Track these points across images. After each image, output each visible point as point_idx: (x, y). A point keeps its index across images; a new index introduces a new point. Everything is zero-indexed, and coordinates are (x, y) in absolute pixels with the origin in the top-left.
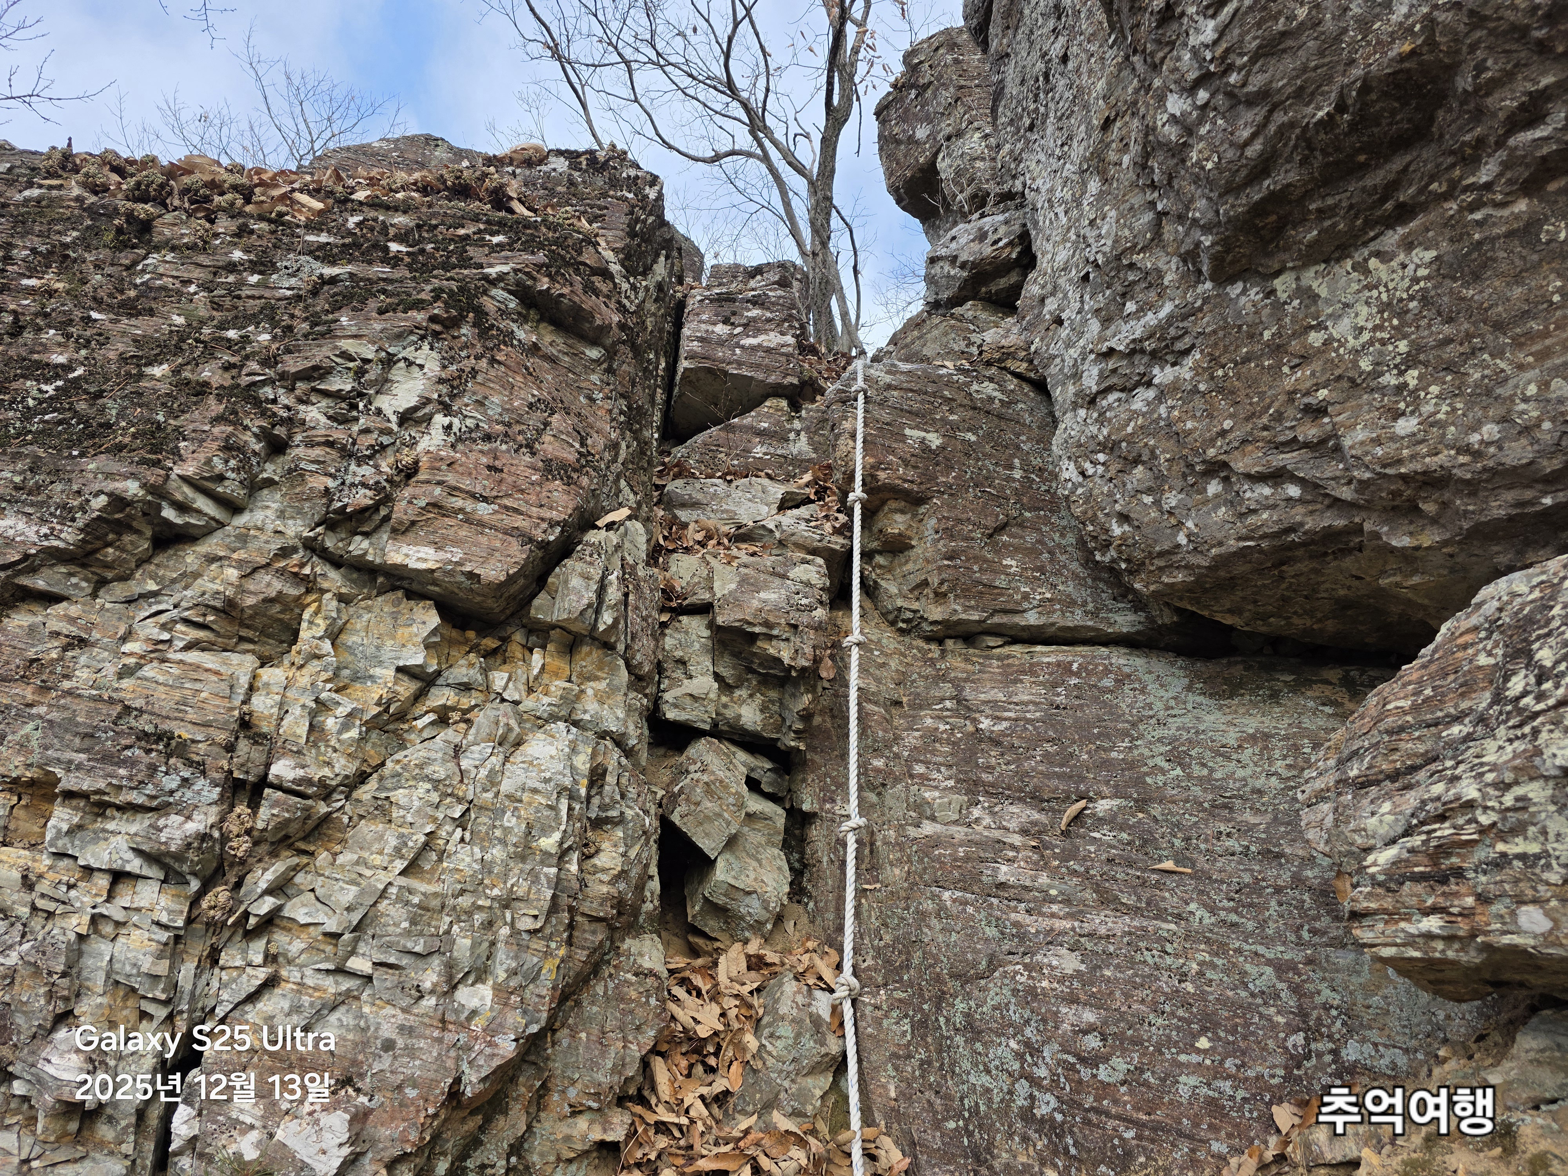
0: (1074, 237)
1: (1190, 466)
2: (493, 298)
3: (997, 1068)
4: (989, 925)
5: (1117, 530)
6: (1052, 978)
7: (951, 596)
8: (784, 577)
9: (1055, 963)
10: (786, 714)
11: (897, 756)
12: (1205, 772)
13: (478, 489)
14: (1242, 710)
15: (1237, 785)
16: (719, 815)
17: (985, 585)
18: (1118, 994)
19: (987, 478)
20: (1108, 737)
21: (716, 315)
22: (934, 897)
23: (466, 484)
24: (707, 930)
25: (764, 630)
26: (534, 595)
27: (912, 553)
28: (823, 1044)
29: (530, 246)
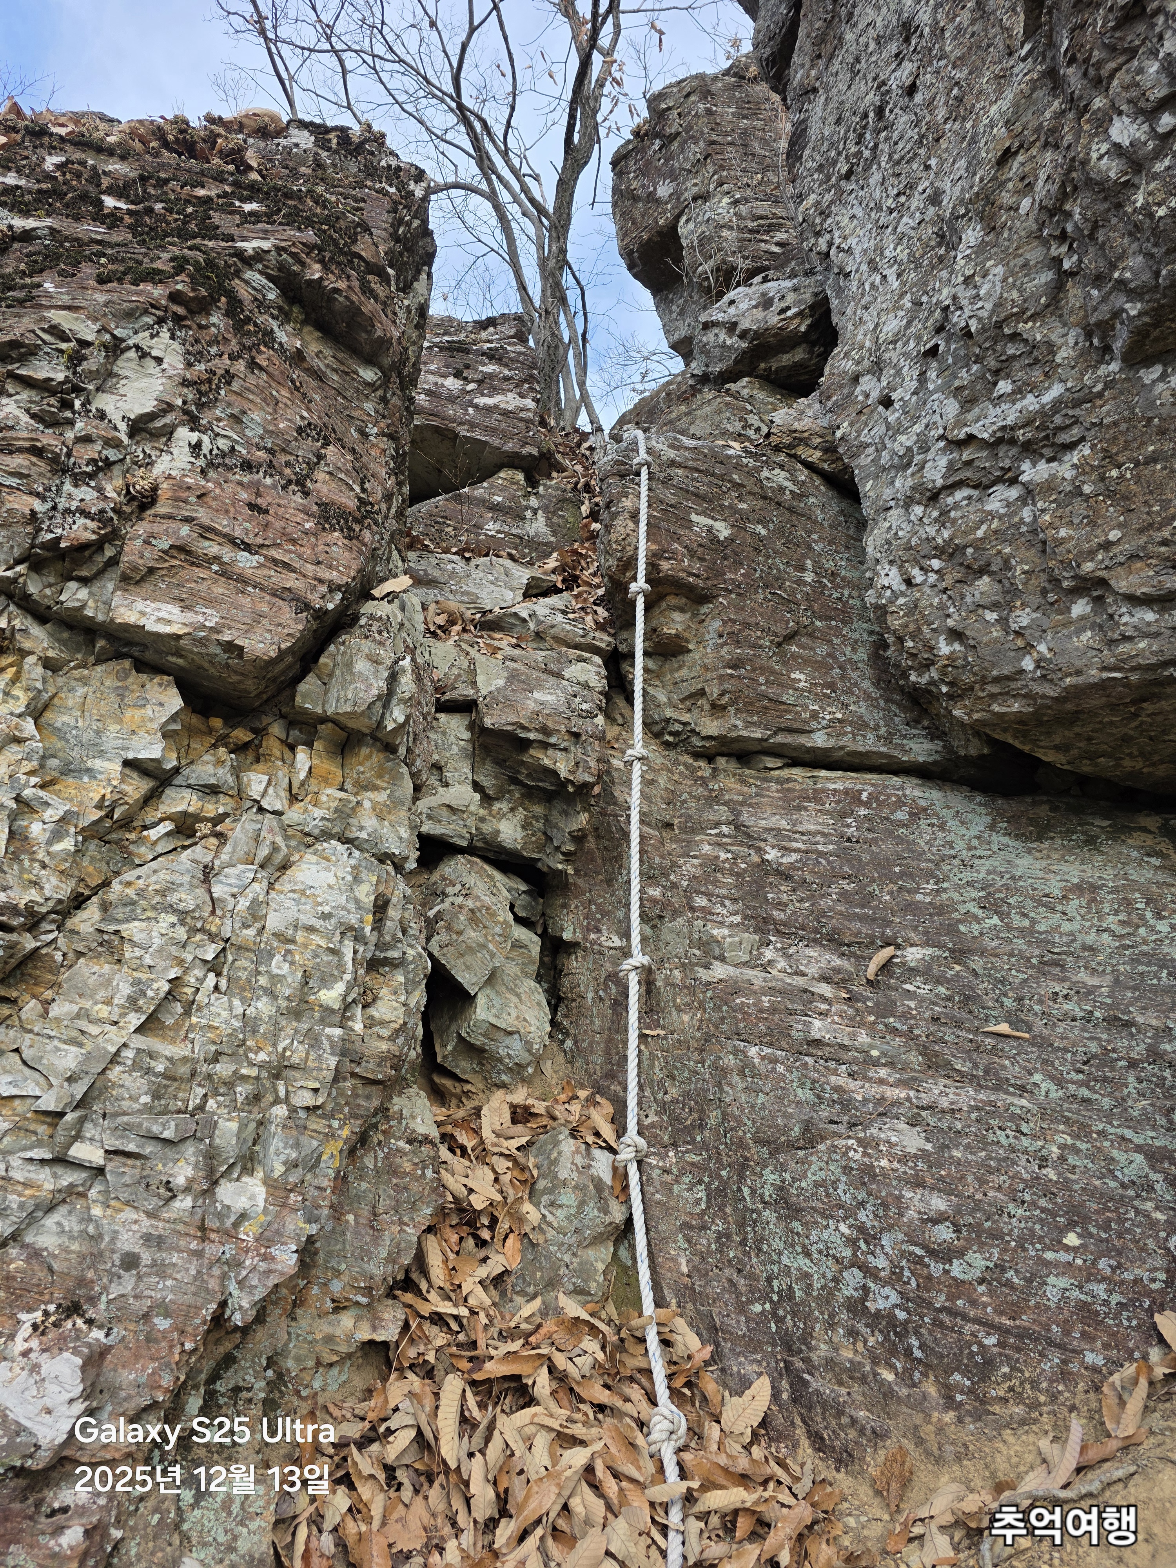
0: (909, 305)
1: (1055, 581)
2: (247, 282)
3: (820, 1252)
4: (802, 1086)
5: (944, 648)
6: (891, 1157)
7: (732, 710)
8: (559, 675)
9: (894, 1139)
10: (554, 833)
11: (674, 885)
12: (1026, 923)
13: (238, 533)
14: (1055, 856)
15: (1064, 939)
16: (483, 946)
17: (770, 700)
18: (970, 1178)
19: (777, 579)
20: (911, 876)
21: (447, 366)
22: (736, 1052)
23: (222, 524)
24: (458, 1071)
25: (540, 737)
26: (299, 678)
27: (688, 658)
28: (605, 1211)
29: (294, 219)
